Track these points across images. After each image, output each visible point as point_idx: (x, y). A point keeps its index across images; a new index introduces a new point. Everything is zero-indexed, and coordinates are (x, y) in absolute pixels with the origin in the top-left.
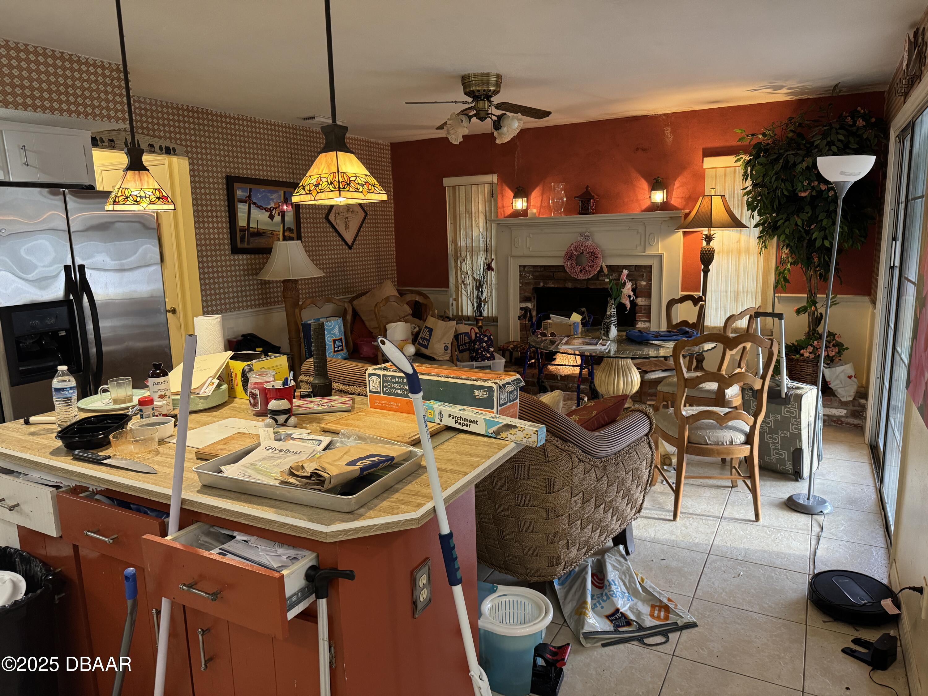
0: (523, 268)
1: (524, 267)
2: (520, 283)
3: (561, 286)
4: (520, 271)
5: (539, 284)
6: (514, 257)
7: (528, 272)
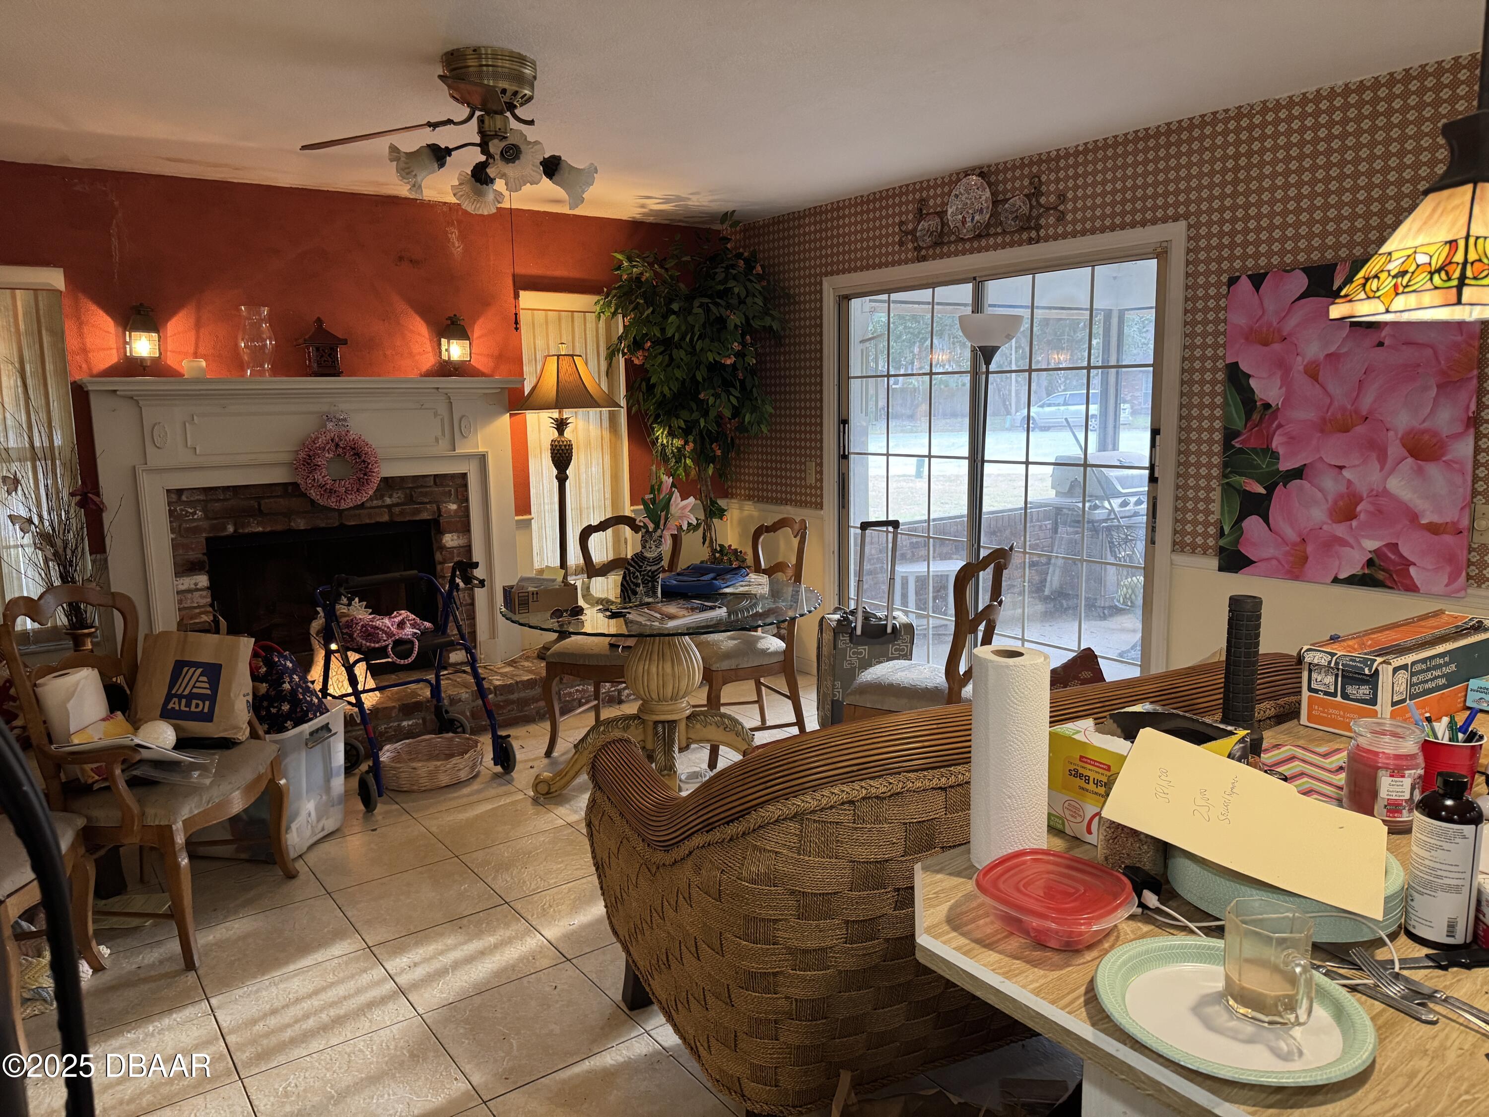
0: (176, 495)
1: (180, 492)
2: (173, 530)
3: (279, 527)
4: (169, 504)
5: (225, 528)
6: (150, 471)
7: (189, 503)
